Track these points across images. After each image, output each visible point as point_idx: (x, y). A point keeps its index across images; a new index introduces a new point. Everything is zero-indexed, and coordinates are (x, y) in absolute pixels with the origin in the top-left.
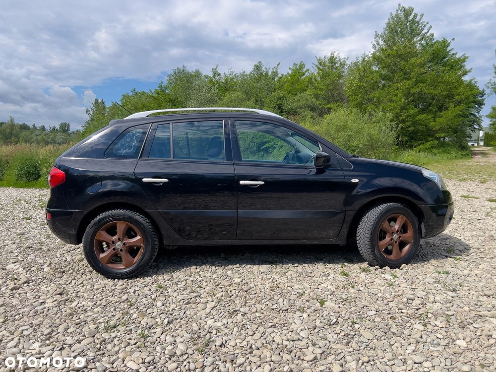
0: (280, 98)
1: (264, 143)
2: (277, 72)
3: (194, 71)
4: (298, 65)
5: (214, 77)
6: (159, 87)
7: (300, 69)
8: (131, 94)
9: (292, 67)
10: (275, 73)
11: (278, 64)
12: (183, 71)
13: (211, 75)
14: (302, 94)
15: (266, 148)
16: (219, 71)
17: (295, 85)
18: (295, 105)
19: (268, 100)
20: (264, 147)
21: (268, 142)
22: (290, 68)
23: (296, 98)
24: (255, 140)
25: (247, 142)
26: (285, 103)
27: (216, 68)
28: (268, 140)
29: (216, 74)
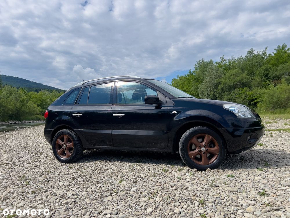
0: (266, 70)
1: (253, 100)
2: (265, 53)
3: (209, 60)
4: (281, 47)
5: (222, 62)
6: (189, 72)
7: (283, 49)
8: (177, 78)
9: (277, 49)
10: (264, 54)
11: (267, 48)
12: (203, 61)
13: (220, 61)
14: (283, 65)
15: (255, 103)
16: (225, 58)
17: (278, 60)
18: (278, 73)
19: (257, 72)
20: (253, 102)
21: (256, 99)
22: (275, 50)
23: (279, 68)
24: (247, 98)
25: (242, 100)
26: (270, 72)
27: (222, 57)
28: (255, 97)
29: (223, 60)
